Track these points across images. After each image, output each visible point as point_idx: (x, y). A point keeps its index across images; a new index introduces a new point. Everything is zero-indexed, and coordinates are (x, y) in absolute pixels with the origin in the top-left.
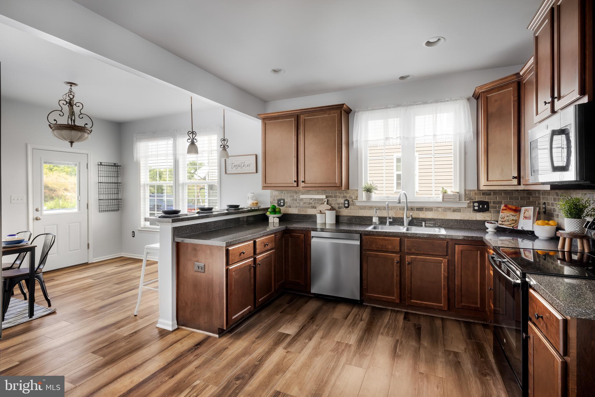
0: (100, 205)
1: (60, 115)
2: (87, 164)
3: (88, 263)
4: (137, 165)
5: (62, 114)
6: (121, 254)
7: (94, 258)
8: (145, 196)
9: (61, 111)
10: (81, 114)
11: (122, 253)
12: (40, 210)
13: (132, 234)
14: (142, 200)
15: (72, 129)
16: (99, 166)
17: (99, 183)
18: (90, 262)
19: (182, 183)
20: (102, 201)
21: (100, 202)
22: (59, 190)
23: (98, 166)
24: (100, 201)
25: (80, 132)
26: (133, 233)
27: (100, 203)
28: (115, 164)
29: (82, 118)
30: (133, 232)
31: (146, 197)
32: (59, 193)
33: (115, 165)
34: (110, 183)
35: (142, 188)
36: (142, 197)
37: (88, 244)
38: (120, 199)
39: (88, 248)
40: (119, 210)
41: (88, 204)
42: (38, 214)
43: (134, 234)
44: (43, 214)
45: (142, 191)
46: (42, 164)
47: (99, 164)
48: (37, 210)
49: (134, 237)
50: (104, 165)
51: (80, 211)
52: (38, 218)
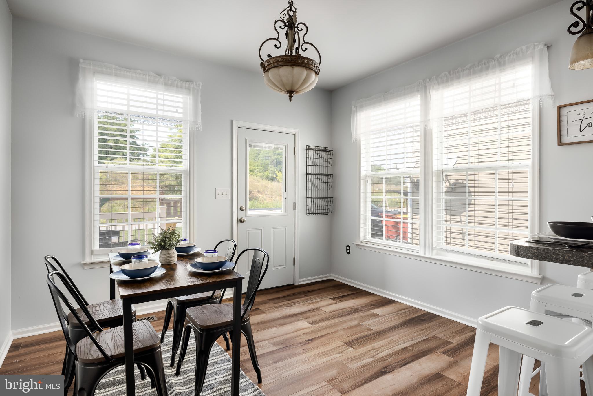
0: (308, 205)
1: (276, 45)
2: (295, 148)
3: (293, 284)
4: (357, 147)
5: (278, 46)
6: (330, 276)
7: (300, 278)
8: (365, 193)
9: (277, 39)
10: (305, 43)
11: (332, 275)
12: (244, 209)
13: (347, 250)
14: (362, 200)
15: (294, 64)
16: (308, 151)
17: (307, 174)
18: (296, 284)
19: (436, 170)
20: (310, 199)
21: (308, 201)
22: (254, 192)
23: (306, 150)
24: (308, 199)
25: (306, 69)
26: (348, 248)
27: (308, 203)
28: (325, 148)
29: (306, 49)
30: (348, 246)
31: (368, 196)
32: (254, 194)
33: (325, 150)
34: (320, 175)
35: (362, 182)
36: (362, 195)
37: (294, 259)
38: (331, 198)
39: (294, 264)
40: (328, 213)
41: (295, 203)
42: (242, 215)
43: (349, 250)
44: (247, 215)
45: (362, 186)
46: (247, 148)
47: (308, 148)
48: (241, 209)
49: (349, 253)
50: (313, 150)
51: (285, 212)
52: (243, 220)
